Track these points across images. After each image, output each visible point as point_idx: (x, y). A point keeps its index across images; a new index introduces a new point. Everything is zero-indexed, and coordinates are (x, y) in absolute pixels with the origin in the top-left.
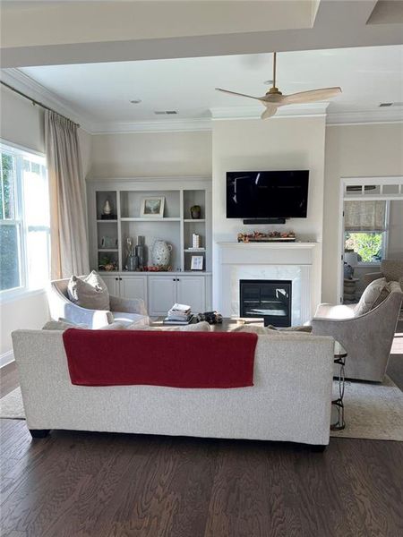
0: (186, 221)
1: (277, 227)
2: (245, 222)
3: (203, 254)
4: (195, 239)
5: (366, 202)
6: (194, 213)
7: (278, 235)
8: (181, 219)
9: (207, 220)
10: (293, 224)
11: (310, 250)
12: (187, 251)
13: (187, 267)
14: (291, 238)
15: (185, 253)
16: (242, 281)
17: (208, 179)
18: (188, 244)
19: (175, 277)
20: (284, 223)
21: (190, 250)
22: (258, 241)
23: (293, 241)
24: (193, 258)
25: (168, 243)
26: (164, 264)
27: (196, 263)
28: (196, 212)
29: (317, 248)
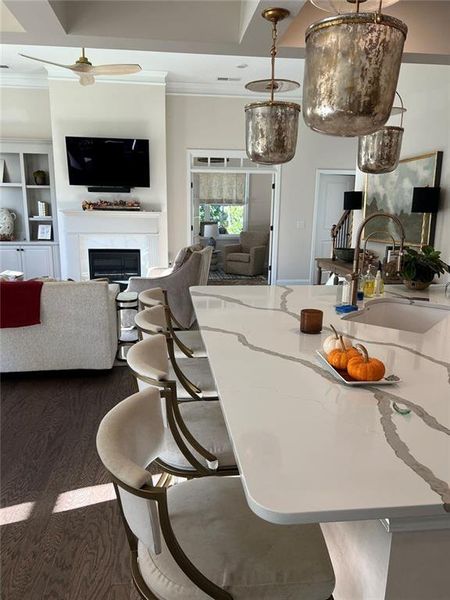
0: (28, 187)
1: (123, 196)
2: (90, 190)
3: (50, 223)
4: (41, 207)
5: (227, 174)
6: (38, 179)
7: (123, 203)
8: (23, 184)
9: (51, 186)
10: (138, 194)
11: (157, 220)
12: (31, 219)
13: (34, 237)
14: (136, 207)
15: (30, 222)
16: (91, 251)
17: (49, 142)
18: (33, 212)
19: (18, 247)
20: (129, 192)
21: (35, 218)
22: (104, 209)
23: (138, 210)
24: (40, 227)
25: (10, 211)
26: (7, 233)
27: (44, 232)
28: (39, 177)
29: (162, 217)
